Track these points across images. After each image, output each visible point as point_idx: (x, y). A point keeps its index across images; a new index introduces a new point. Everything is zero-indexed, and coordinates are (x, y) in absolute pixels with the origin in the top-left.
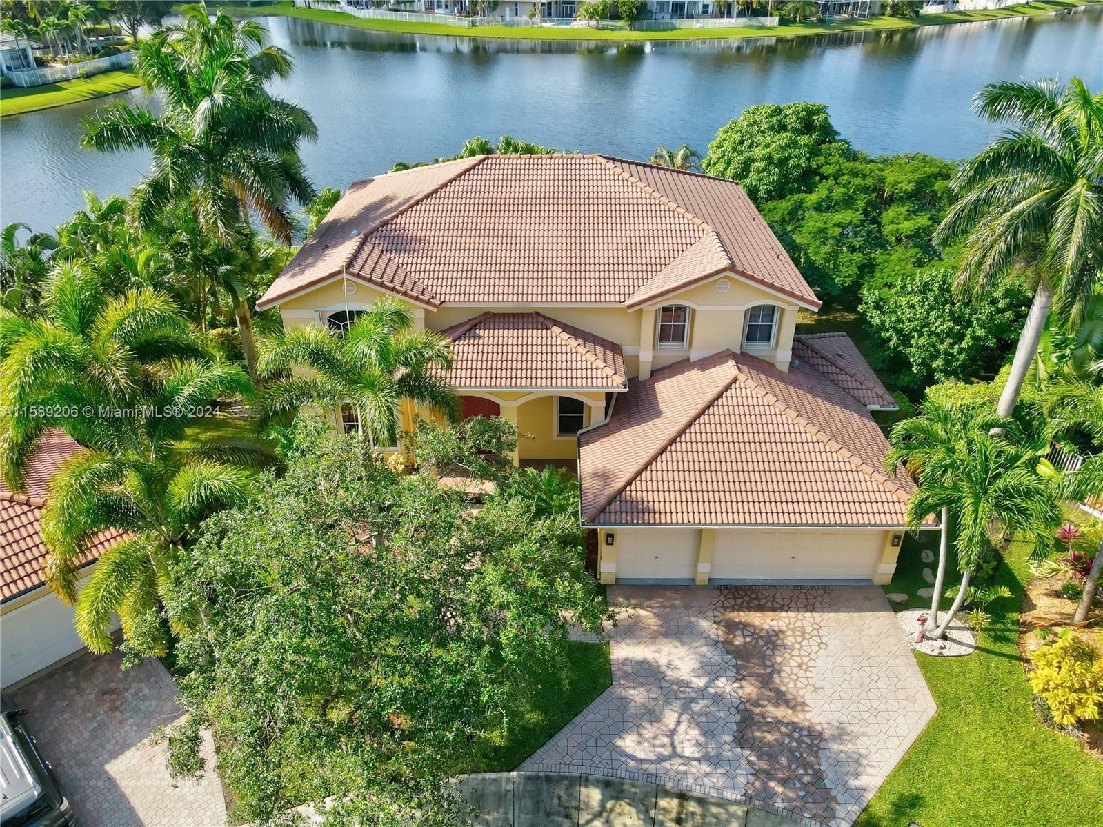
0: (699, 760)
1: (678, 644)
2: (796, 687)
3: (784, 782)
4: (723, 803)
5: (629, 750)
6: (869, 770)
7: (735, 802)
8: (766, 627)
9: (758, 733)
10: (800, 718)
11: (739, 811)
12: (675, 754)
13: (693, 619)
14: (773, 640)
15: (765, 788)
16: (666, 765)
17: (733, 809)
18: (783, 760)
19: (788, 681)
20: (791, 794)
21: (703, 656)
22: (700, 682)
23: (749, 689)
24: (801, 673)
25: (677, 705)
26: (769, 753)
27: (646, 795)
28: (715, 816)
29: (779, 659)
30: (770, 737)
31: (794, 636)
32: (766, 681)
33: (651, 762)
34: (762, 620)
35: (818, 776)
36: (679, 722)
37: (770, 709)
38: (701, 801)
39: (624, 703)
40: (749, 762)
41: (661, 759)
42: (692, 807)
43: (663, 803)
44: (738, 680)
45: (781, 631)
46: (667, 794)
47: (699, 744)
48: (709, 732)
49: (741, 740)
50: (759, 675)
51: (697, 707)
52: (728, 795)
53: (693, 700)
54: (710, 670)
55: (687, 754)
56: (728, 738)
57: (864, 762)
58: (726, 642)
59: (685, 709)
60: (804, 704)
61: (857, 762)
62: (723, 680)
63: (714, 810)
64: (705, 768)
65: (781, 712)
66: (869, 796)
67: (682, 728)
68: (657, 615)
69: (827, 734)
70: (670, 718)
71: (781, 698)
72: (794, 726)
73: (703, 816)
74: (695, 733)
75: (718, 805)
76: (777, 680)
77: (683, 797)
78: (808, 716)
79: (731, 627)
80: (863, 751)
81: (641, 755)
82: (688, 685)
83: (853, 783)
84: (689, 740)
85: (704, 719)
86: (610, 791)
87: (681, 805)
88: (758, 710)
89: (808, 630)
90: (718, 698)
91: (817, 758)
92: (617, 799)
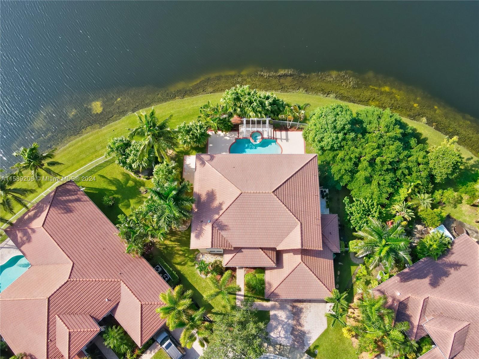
0: (284, 338)
1: (282, 311)
2: (303, 322)
3: (297, 342)
4: (287, 346)
5: (272, 336)
6: (312, 340)
7: (289, 346)
8: (300, 307)
9: (295, 332)
10: (302, 329)
11: (289, 347)
12: (280, 337)
13: (286, 305)
14: (300, 311)
15: (294, 343)
16: (278, 339)
17: (288, 347)
18: (298, 338)
19: (302, 321)
20: (298, 345)
21: (287, 314)
22: (286, 320)
23: (294, 322)
24: (305, 318)
25: (281, 326)
26: (296, 336)
27: (275, 345)
28: (285, 349)
29: (301, 315)
30: (296, 333)
31: (305, 309)
32: (298, 321)
33: (276, 338)
34: (300, 305)
35: (303, 341)
36: (281, 330)
37: (298, 327)
38: (283, 346)
39: (272, 325)
40: (292, 338)
41: (278, 337)
42: (282, 347)
43: (277, 346)
44: (293, 320)
45: (303, 308)
46: (278, 344)
47: (284, 335)
48: (286, 332)
49: (292, 334)
50: (297, 319)
51: (285, 327)
52: (288, 345)
53: (284, 325)
54: (288, 318)
55: (282, 336)
56: (289, 333)
57: (311, 338)
58: (292, 311)
59: (283, 327)
60: (304, 326)
61: (310, 338)
62: (290, 320)
63: (285, 347)
64: (285, 339)
65: (299, 328)
66: (311, 345)
67: (281, 331)
68: (279, 304)
69: (306, 333)
70: (280, 328)
71: (300, 325)
72: (301, 331)
73: (283, 349)
74: (284, 332)
75: (286, 347)
76: (300, 320)
77: (280, 345)
78: (304, 328)
79: (294, 307)
80: (312, 336)
81: (274, 337)
82: (284, 321)
83: (309, 342)
84: (282, 334)
85: (285, 329)
86: (269, 344)
87: (280, 347)
88: (295, 327)
89: (308, 308)
90: (289, 324)
91: (304, 337)
92: (270, 345)
